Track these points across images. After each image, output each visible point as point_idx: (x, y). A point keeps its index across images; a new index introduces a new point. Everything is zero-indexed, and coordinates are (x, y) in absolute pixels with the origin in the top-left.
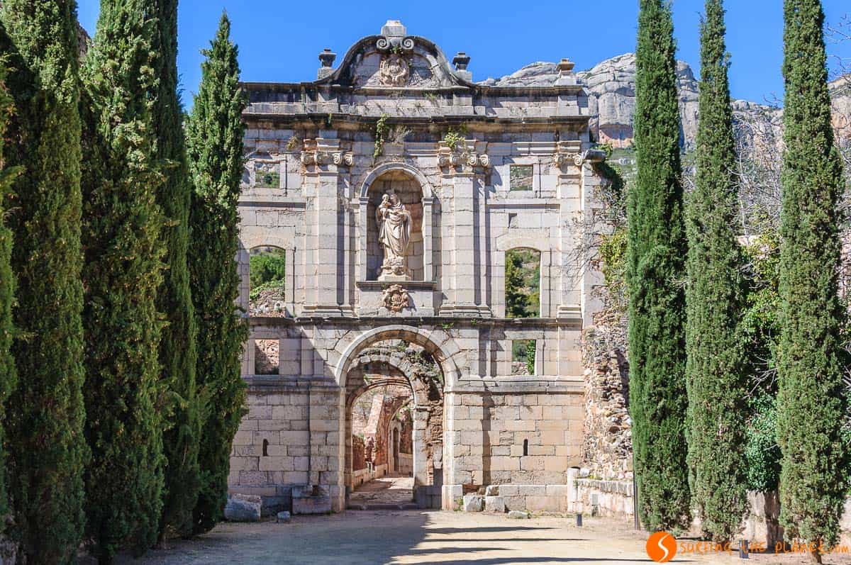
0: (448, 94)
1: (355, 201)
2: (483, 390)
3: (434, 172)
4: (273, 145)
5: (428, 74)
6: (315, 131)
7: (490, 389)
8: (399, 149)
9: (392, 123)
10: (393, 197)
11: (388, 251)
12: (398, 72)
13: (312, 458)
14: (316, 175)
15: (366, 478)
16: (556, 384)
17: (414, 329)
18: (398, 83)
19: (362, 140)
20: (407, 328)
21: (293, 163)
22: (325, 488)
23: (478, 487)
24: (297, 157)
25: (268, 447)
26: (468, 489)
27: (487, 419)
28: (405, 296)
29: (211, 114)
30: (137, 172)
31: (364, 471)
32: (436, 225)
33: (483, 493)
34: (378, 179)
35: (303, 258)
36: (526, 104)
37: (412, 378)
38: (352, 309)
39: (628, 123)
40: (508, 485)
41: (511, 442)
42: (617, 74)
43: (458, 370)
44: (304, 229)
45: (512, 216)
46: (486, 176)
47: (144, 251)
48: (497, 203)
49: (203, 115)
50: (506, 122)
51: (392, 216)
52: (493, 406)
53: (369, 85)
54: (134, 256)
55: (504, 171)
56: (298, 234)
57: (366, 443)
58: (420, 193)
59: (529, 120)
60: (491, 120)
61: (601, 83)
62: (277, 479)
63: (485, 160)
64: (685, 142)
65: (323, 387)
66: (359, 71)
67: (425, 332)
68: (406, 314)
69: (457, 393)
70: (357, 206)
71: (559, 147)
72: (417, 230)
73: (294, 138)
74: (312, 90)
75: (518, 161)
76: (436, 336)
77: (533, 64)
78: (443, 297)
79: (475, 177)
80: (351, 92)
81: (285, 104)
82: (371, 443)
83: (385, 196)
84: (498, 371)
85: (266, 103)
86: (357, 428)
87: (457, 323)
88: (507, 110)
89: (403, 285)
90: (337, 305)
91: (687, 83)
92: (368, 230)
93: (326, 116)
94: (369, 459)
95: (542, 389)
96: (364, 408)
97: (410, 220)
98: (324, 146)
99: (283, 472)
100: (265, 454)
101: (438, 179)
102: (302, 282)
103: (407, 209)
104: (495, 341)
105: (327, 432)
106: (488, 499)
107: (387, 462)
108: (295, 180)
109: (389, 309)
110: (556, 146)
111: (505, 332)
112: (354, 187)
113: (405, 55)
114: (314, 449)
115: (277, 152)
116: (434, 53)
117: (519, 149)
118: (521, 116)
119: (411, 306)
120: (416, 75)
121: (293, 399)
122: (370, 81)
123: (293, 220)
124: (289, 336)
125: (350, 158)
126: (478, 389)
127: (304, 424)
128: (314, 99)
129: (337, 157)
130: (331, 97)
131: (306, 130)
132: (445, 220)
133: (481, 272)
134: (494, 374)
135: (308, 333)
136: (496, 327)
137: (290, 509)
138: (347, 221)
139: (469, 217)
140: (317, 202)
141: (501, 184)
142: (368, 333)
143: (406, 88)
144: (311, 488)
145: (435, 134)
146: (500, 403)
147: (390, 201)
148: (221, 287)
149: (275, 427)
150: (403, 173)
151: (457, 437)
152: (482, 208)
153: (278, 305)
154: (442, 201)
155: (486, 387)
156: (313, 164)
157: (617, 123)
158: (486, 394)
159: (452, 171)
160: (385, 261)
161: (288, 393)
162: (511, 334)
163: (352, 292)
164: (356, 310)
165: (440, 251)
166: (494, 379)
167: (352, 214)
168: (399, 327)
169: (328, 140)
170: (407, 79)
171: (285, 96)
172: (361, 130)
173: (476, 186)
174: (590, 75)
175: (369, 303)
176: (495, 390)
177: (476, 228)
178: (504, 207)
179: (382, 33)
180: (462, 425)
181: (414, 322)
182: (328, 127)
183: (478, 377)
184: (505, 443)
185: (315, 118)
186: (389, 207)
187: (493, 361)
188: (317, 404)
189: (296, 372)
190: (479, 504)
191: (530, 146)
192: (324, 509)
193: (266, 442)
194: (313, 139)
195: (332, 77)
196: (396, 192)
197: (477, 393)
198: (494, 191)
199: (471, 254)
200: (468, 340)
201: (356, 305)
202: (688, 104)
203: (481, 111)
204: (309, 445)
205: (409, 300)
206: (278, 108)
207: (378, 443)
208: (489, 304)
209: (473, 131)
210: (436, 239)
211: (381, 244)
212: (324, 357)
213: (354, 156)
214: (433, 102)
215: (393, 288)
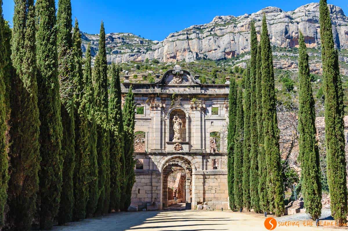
0: (193, 87)
1: (166, 118)
2: (203, 174)
3: (189, 109)
4: (142, 102)
5: (187, 80)
6: (154, 98)
7: (205, 173)
8: (179, 103)
9: (177, 95)
10: (177, 117)
11: (176, 133)
12: (179, 80)
13: (153, 194)
14: (154, 110)
15: (174, 203)
16: (225, 172)
17: (183, 156)
18: (179, 83)
19: (168, 100)
20: (181, 156)
21: (148, 107)
22: (157, 203)
23: (202, 202)
24: (149, 105)
25: (140, 191)
26: (199, 203)
27: (204, 182)
28: (180, 146)
29: (128, 111)
30: (116, 136)
31: (173, 200)
32: (190, 125)
33: (203, 204)
34: (173, 111)
35: (150, 135)
36: (216, 89)
37: (185, 169)
38: (165, 150)
39: (313, 36)
40: (211, 202)
41: (211, 189)
42: (307, 13)
43: (196, 168)
44: (151, 126)
45: (212, 122)
46: (204, 111)
47: (118, 151)
48: (208, 118)
49: (126, 111)
50: (210, 95)
51: (177, 122)
52: (206, 179)
53: (170, 84)
54: (116, 152)
55: (210, 109)
56: (149, 128)
57: (174, 191)
58: (185, 115)
59: (217, 94)
60: (206, 95)
61: (299, 17)
62: (142, 200)
63: (204, 106)
64: (340, 45)
65: (156, 173)
66: (167, 80)
67: (186, 157)
68: (180, 151)
69: (195, 175)
70: (166, 119)
71: (226, 102)
72: (184, 126)
73: (148, 100)
74: (153, 85)
75: (214, 106)
76: (189, 158)
77: (266, 8)
78: (192, 146)
79: (201, 111)
80: (165, 86)
81: (145, 89)
82: (176, 190)
83: (175, 116)
84: (208, 168)
85: (140, 89)
86: (170, 185)
87: (196, 154)
88: (211, 91)
89: (180, 143)
90: (160, 149)
91: (341, 17)
92: (170, 126)
93: (157, 94)
94: (175, 196)
95: (220, 174)
96: (174, 178)
97: (182, 123)
98: (156, 102)
99: (144, 198)
100: (139, 193)
101: (190, 111)
102: (150, 142)
103: (181, 120)
104: (207, 159)
105: (157, 186)
106: (204, 206)
107: (183, 198)
108: (148, 112)
109: (176, 150)
110: (225, 102)
111: (210, 157)
112: (166, 114)
113: (180, 75)
114: (153, 192)
115: (143, 103)
116: (189, 75)
117: (214, 103)
118: (215, 93)
119: (182, 149)
120: (184, 81)
121: (147, 177)
122: (170, 82)
123: (147, 123)
124: (146, 158)
125: (164, 106)
126: (202, 174)
127: (150, 184)
128: (154, 88)
129: (161, 105)
130: (159, 88)
131: (151, 97)
132: (192, 123)
133: (203, 139)
134: (206, 169)
135: (152, 157)
136: (207, 155)
137: (146, 208)
138: (163, 124)
139: (199, 123)
140: (154, 118)
141: (209, 113)
142: (169, 157)
143: (181, 85)
144: (152, 203)
145: (189, 98)
146: (208, 177)
147: (176, 118)
148: (130, 152)
149: (142, 185)
150: (180, 109)
151: (195, 188)
152: (203, 120)
153: (143, 140)
154: (191, 118)
155: (204, 173)
156: (154, 107)
157: (308, 36)
158: (204, 175)
159: (194, 109)
160: (175, 136)
161: (146, 175)
162: (211, 157)
163: (165, 145)
164: (166, 150)
165: (191, 133)
166: (207, 170)
167: (165, 122)
168: (178, 155)
169: (158, 100)
170: (181, 82)
171: (146, 87)
172: (168, 97)
173: (201, 113)
174: (294, 13)
175: (170, 148)
176: (207, 174)
177: (201, 126)
178: (210, 120)
179: (174, 69)
180: (197, 184)
181: (183, 154)
182: (158, 96)
183: (202, 170)
184: (209, 189)
185: (155, 94)
186: (176, 120)
187: (206, 165)
188: (154, 178)
189: (148, 169)
190: (202, 207)
191: (217, 102)
192: (156, 208)
193: (139, 190)
194: (154, 100)
195: (159, 82)
196: (178, 115)
197: (201, 175)
198: (207, 115)
199: (200, 134)
200: (199, 159)
201: (166, 149)
202: (341, 27)
203: (203, 92)
204: (152, 190)
205: (182, 147)
206: (143, 91)
207: (179, 191)
208: (205, 148)
209: (201, 97)
210: (190, 129)
211: (173, 130)
212: (156, 164)
213: (166, 105)
214: (189, 89)
215: (177, 144)
